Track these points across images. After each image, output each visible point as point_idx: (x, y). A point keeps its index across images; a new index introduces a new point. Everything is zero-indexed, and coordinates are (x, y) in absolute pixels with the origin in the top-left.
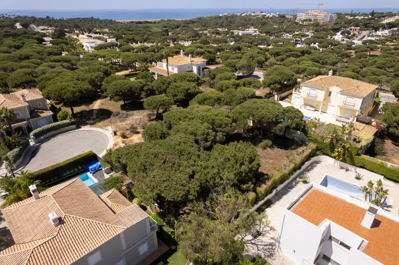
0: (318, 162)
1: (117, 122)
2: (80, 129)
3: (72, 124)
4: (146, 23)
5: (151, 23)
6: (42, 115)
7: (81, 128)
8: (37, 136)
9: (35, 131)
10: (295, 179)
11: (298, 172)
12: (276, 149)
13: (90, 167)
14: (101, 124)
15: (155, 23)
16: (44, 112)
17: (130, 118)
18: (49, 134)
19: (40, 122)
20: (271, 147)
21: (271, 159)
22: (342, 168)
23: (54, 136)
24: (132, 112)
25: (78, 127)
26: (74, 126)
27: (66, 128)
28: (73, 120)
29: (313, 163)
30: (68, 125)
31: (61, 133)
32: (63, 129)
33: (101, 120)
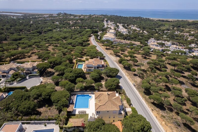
1: (48, 79)
7: (41, 77)
9: (29, 75)
16: (35, 70)
23: (33, 77)
30: (38, 75)
31: (36, 77)
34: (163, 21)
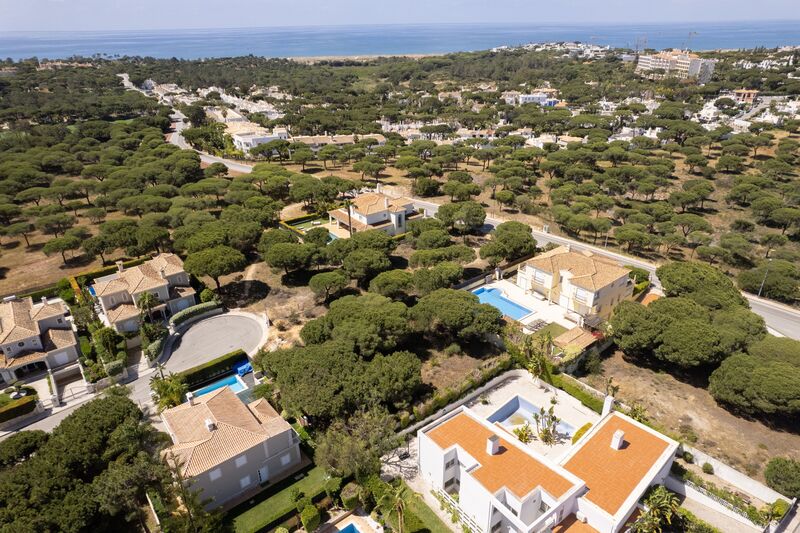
0: (515, 378)
1: (274, 305)
2: (228, 314)
3: (219, 306)
4: (351, 65)
5: (359, 64)
6: (183, 295)
7: (228, 311)
8: (177, 322)
9: (176, 316)
10: (475, 398)
11: (481, 389)
12: (466, 357)
13: (239, 369)
14: (253, 306)
15: (367, 64)
16: (183, 291)
17: (292, 299)
18: (191, 320)
19: (181, 303)
20: (460, 354)
21: (454, 370)
22: (542, 387)
23: (196, 322)
24: (296, 289)
25: (226, 311)
26: (221, 310)
27: (211, 312)
28: (220, 302)
29: (508, 378)
30: (214, 307)
31: (204, 318)
32: (206, 313)
33: (254, 302)
34: (338, 64)
